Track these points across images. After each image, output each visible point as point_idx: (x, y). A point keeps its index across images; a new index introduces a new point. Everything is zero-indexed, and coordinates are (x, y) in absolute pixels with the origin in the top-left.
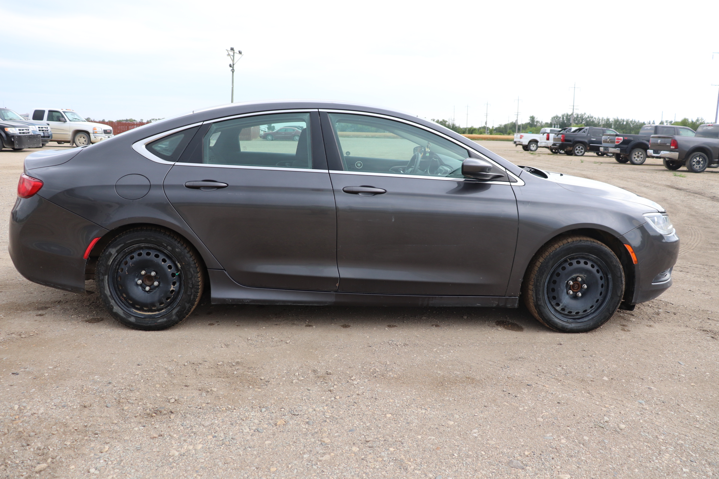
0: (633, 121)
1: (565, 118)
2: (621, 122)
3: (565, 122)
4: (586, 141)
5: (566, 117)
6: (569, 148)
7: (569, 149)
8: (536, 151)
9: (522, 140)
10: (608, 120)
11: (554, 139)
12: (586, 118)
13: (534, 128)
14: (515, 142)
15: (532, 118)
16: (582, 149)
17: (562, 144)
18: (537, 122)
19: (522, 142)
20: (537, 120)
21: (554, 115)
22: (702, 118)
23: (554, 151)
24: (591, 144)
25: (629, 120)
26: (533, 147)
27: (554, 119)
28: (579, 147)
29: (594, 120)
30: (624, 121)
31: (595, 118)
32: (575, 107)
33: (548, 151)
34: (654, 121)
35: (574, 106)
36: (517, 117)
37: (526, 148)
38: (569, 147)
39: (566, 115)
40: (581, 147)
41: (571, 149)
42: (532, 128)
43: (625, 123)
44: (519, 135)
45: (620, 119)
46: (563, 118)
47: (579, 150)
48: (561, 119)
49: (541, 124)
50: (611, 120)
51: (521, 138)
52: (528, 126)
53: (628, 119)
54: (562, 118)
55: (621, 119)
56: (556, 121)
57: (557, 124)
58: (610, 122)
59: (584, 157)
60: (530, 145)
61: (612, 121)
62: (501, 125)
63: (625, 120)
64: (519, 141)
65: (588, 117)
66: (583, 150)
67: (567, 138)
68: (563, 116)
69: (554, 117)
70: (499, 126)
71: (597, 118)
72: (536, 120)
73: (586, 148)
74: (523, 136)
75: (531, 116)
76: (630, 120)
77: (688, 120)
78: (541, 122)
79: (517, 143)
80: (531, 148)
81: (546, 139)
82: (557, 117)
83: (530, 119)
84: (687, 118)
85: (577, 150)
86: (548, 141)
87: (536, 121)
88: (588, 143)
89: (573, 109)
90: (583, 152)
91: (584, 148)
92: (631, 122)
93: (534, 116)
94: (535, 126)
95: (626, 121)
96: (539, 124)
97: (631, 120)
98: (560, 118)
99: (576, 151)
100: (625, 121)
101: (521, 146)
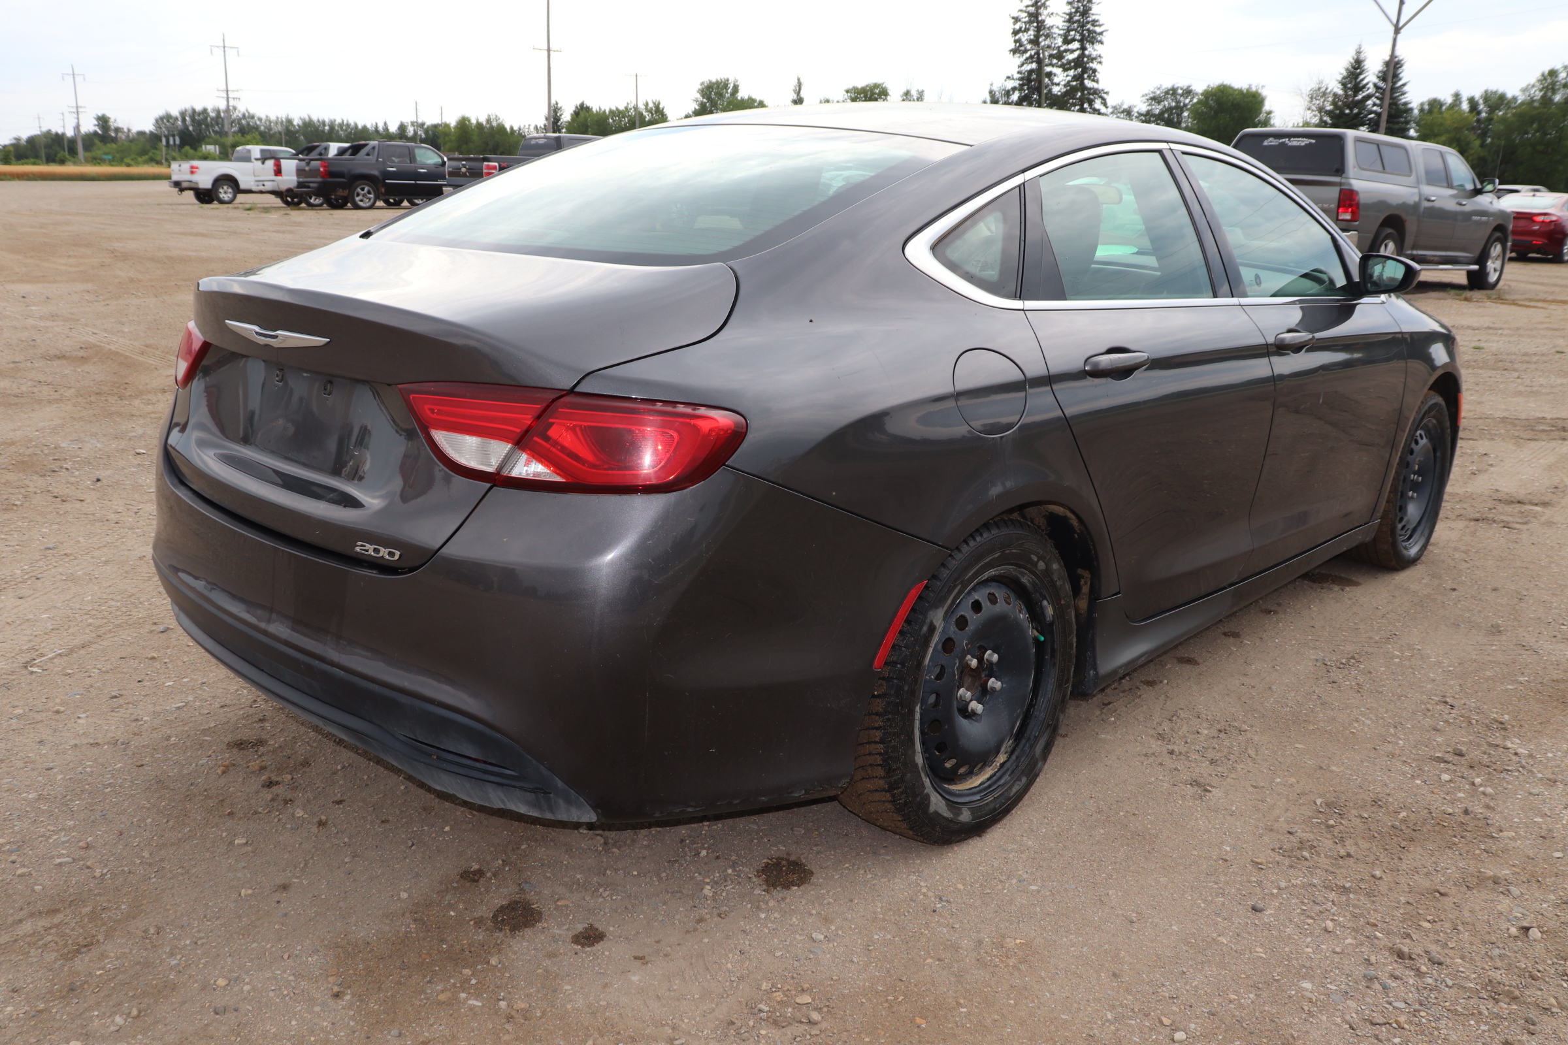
0: (345, 122)
1: (187, 118)
2: (319, 126)
3: (191, 128)
4: (375, 173)
5: (190, 117)
6: (341, 192)
7: (342, 194)
8: (235, 202)
9: (195, 178)
10: (290, 121)
11: (300, 172)
12: (240, 120)
13: (114, 146)
14: (177, 184)
15: (103, 121)
16: (369, 192)
17: (323, 183)
18: (117, 130)
19: (197, 183)
20: (116, 125)
21: (161, 112)
22: (496, 116)
23: (289, 199)
24: (387, 181)
25: (335, 121)
26: (225, 193)
27: (160, 122)
28: (363, 189)
29: (258, 123)
30: (324, 123)
31: (260, 119)
32: (231, 95)
33: (277, 202)
34: (385, 124)
35: (227, 91)
36: (78, 119)
37: (205, 196)
38: (341, 190)
39: (190, 112)
40: (366, 189)
41: (346, 193)
42: (108, 145)
43: (327, 128)
44: (186, 166)
45: (315, 118)
46: (184, 120)
47: (363, 196)
48: (180, 123)
49: (128, 136)
50: (295, 123)
51: (192, 172)
52: (97, 141)
53: (332, 118)
54: (180, 119)
55: (319, 121)
56: (167, 128)
57: (173, 136)
58: (294, 126)
59: (375, 210)
60: (217, 190)
61: (298, 125)
62: (18, 139)
63: (327, 121)
64: (190, 181)
65: (244, 115)
66: (372, 196)
67: (334, 169)
68: (183, 114)
69: (162, 118)
70: (14, 141)
71: (264, 117)
72: (113, 125)
73: (378, 189)
74: (197, 168)
75: (100, 115)
76: (337, 123)
77: (469, 121)
78: (126, 130)
79: (185, 185)
80: (221, 196)
81: (273, 173)
82: (168, 117)
83: (96, 123)
84: (467, 115)
85: (358, 195)
86: (279, 178)
87: (113, 127)
88: (381, 178)
89: (228, 98)
90: (372, 200)
91: (374, 191)
92: (341, 125)
93: (108, 114)
94: (114, 140)
95: (329, 125)
96: (122, 136)
97: (338, 121)
98: (176, 119)
99: (357, 199)
100: (327, 123)
101: (191, 194)
